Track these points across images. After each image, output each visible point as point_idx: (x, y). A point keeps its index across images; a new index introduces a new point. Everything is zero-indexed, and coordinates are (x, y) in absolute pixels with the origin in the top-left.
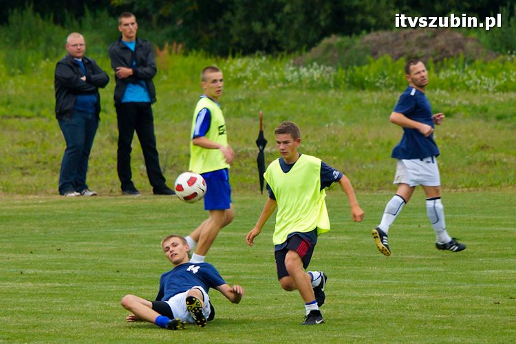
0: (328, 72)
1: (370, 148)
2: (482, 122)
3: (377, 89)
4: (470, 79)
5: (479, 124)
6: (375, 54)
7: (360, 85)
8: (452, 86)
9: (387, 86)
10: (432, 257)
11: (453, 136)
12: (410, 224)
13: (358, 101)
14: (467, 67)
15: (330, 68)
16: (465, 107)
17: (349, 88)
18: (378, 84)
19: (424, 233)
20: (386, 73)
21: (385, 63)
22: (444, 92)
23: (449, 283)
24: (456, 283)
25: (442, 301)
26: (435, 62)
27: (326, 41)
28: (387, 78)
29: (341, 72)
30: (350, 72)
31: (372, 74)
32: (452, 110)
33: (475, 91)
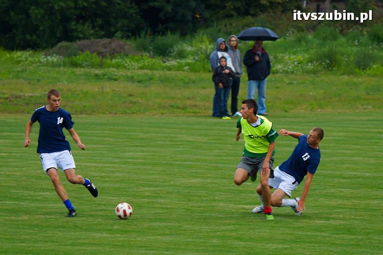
0: (61, 59)
1: (78, 94)
2: (131, 83)
3: (83, 67)
4: (126, 63)
5: (130, 84)
6: (82, 51)
7: (75, 65)
8: (118, 66)
9: (88, 66)
11: (117, 90)
13: (74, 72)
14: (125, 58)
15: (61, 57)
16: (124, 76)
17: (70, 66)
18: (83, 65)
20: (87, 59)
21: (87, 55)
22: (114, 69)
26: (110, 55)
27: (60, 44)
28: (88, 62)
29: (67, 59)
30: (70, 59)
31: (81, 60)
32: (117, 77)
33: (129, 69)
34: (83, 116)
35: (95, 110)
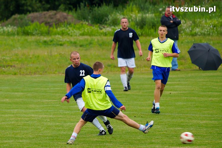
0: (14, 29)
1: (31, 58)
2: (74, 47)
3: (34, 35)
4: (69, 30)
5: (73, 49)
6: (32, 21)
7: (27, 33)
8: (63, 34)
9: (38, 34)
10: (54, 101)
11: (63, 53)
12: (46, 88)
13: (26, 40)
14: (68, 26)
15: (15, 27)
16: (68, 42)
17: (23, 35)
18: (34, 33)
19: (52, 91)
20: (37, 29)
21: (37, 25)
22: (59, 36)
23: (61, 111)
24: (64, 111)
25: (58, 118)
26: (56, 24)
27: (14, 17)
28: (38, 31)
29: (20, 29)
30: (23, 29)
31: (31, 30)
32: (63, 43)
33: (71, 36)
34: (37, 76)
35: (46, 70)
